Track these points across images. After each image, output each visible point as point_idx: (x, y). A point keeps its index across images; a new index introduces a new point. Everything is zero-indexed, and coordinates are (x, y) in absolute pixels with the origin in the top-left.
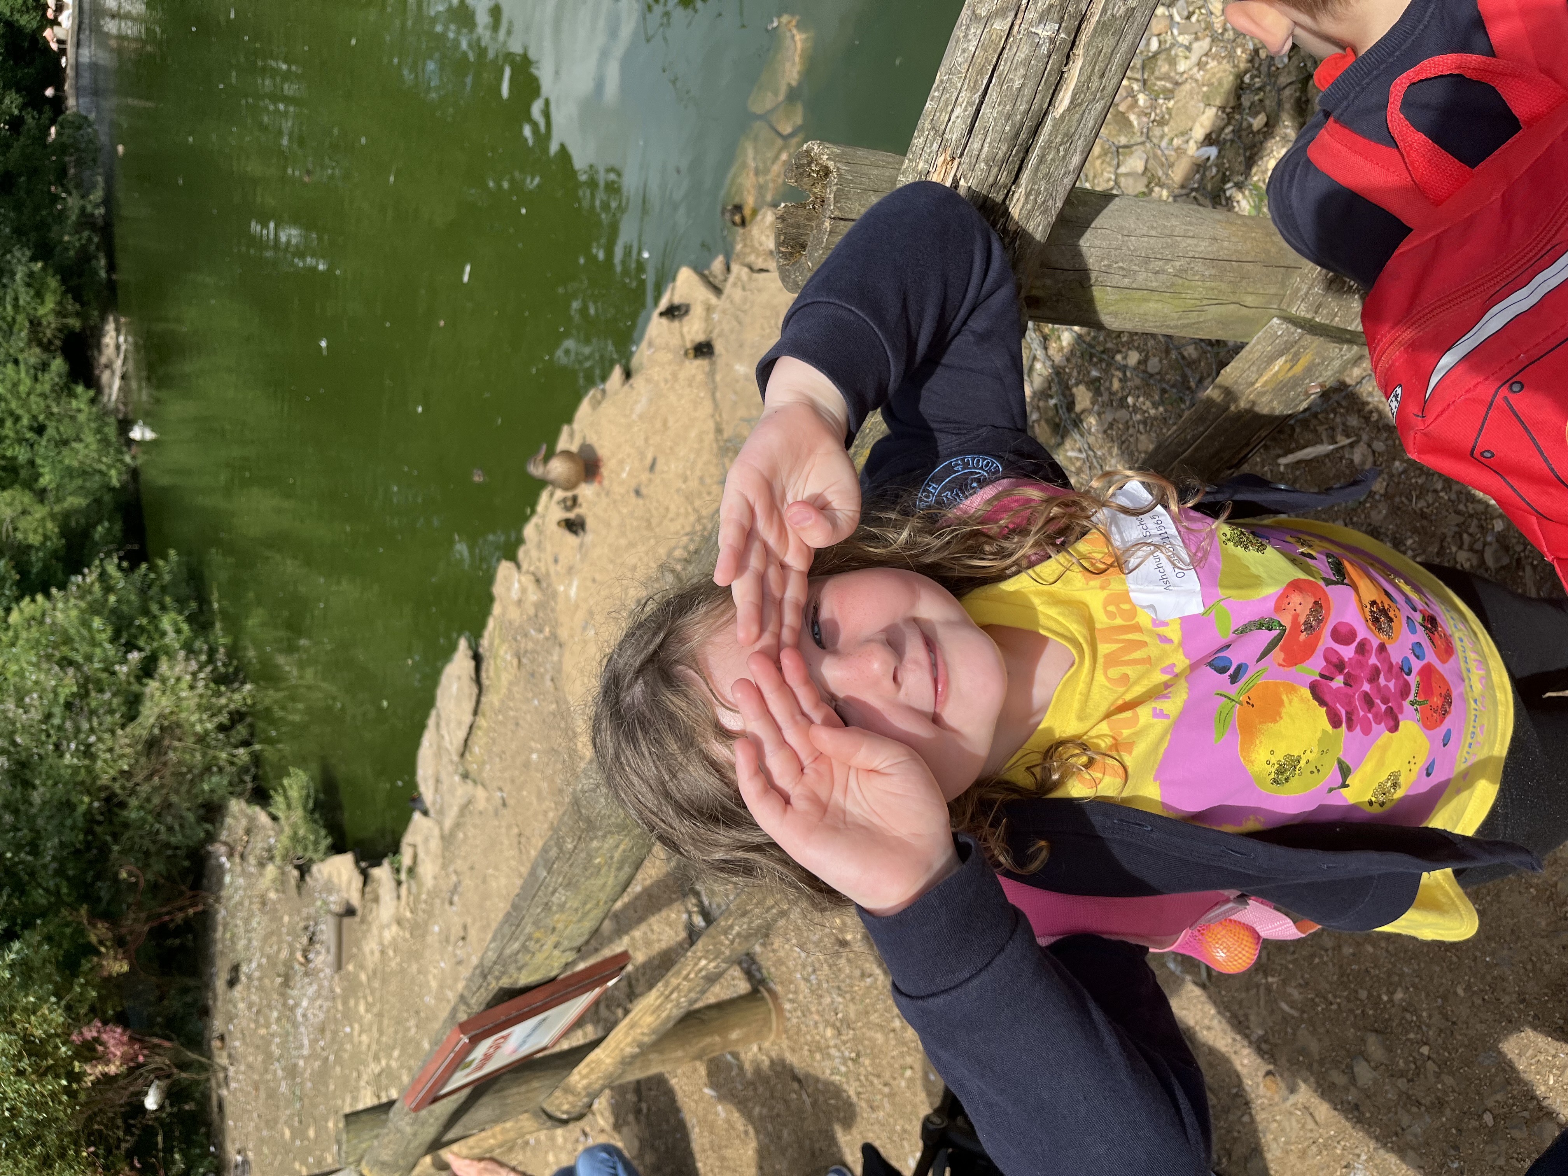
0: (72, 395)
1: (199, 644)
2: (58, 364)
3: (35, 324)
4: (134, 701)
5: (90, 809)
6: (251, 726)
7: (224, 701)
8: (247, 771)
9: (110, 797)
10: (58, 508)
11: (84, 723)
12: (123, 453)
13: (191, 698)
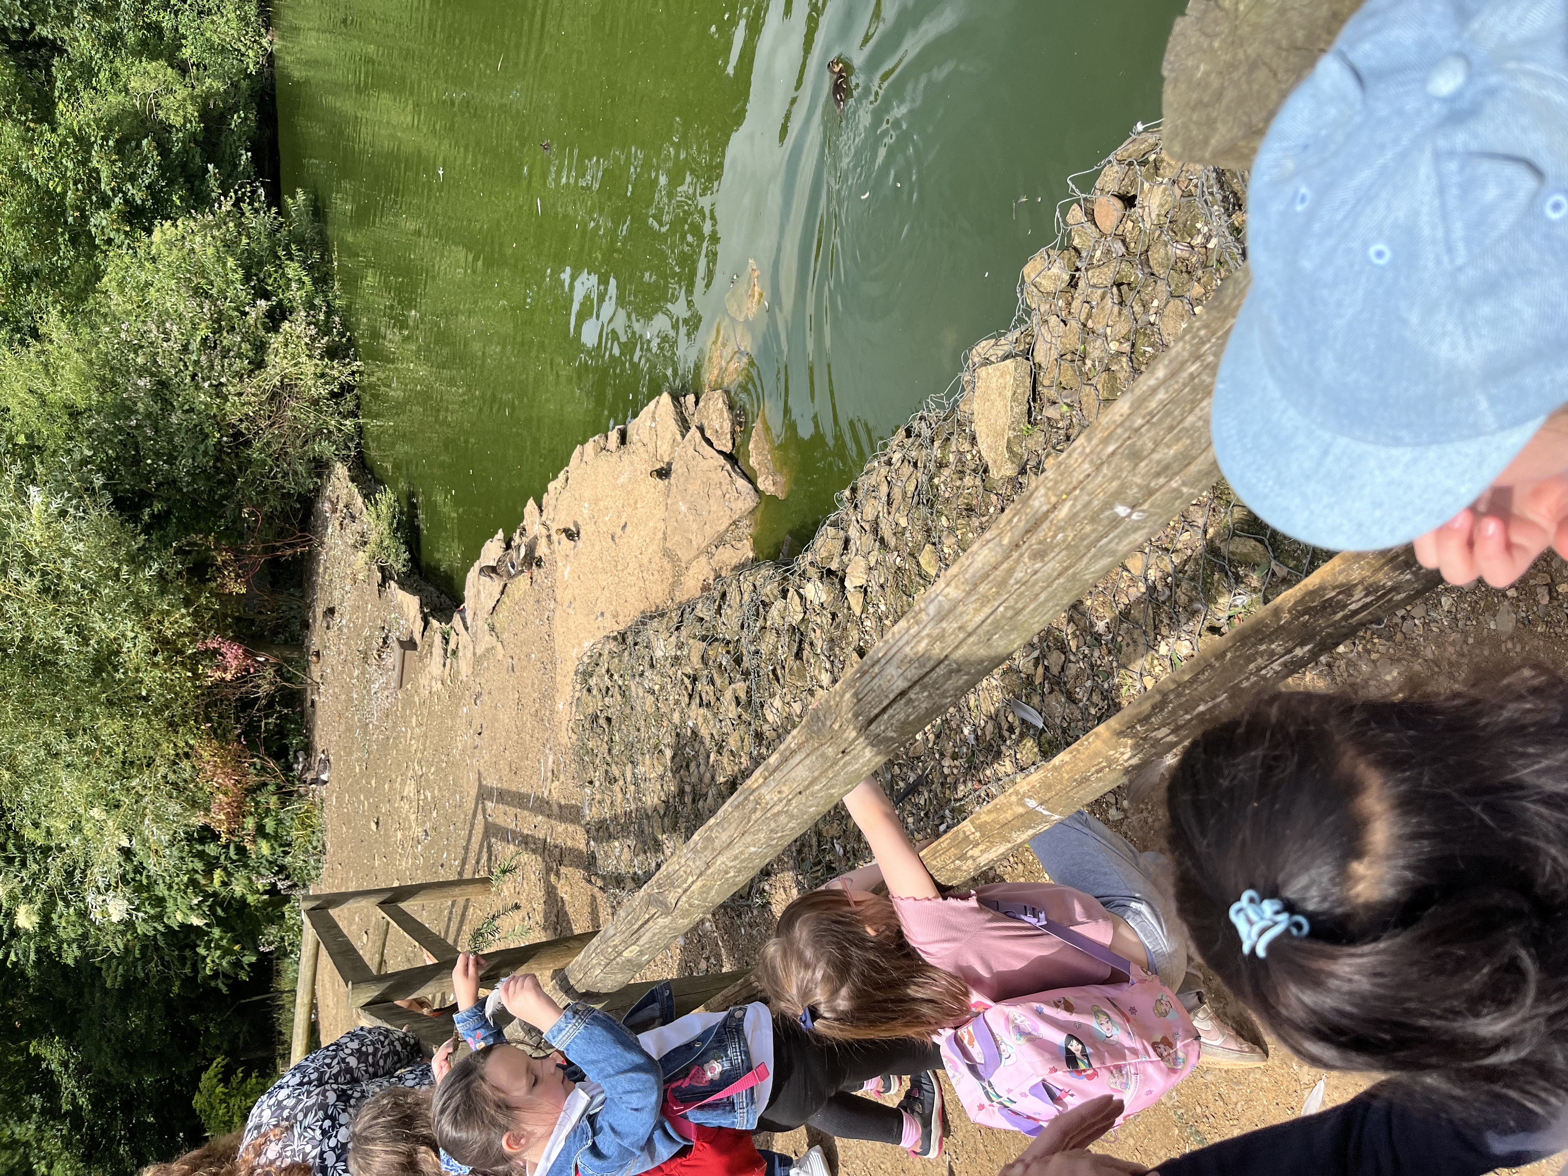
1: (318, 300)
4: (261, 347)
5: (219, 442)
6: (358, 397)
7: (335, 373)
8: (352, 440)
9: (238, 434)
10: (197, 91)
11: (217, 362)
12: (260, 36)
13: (309, 368)
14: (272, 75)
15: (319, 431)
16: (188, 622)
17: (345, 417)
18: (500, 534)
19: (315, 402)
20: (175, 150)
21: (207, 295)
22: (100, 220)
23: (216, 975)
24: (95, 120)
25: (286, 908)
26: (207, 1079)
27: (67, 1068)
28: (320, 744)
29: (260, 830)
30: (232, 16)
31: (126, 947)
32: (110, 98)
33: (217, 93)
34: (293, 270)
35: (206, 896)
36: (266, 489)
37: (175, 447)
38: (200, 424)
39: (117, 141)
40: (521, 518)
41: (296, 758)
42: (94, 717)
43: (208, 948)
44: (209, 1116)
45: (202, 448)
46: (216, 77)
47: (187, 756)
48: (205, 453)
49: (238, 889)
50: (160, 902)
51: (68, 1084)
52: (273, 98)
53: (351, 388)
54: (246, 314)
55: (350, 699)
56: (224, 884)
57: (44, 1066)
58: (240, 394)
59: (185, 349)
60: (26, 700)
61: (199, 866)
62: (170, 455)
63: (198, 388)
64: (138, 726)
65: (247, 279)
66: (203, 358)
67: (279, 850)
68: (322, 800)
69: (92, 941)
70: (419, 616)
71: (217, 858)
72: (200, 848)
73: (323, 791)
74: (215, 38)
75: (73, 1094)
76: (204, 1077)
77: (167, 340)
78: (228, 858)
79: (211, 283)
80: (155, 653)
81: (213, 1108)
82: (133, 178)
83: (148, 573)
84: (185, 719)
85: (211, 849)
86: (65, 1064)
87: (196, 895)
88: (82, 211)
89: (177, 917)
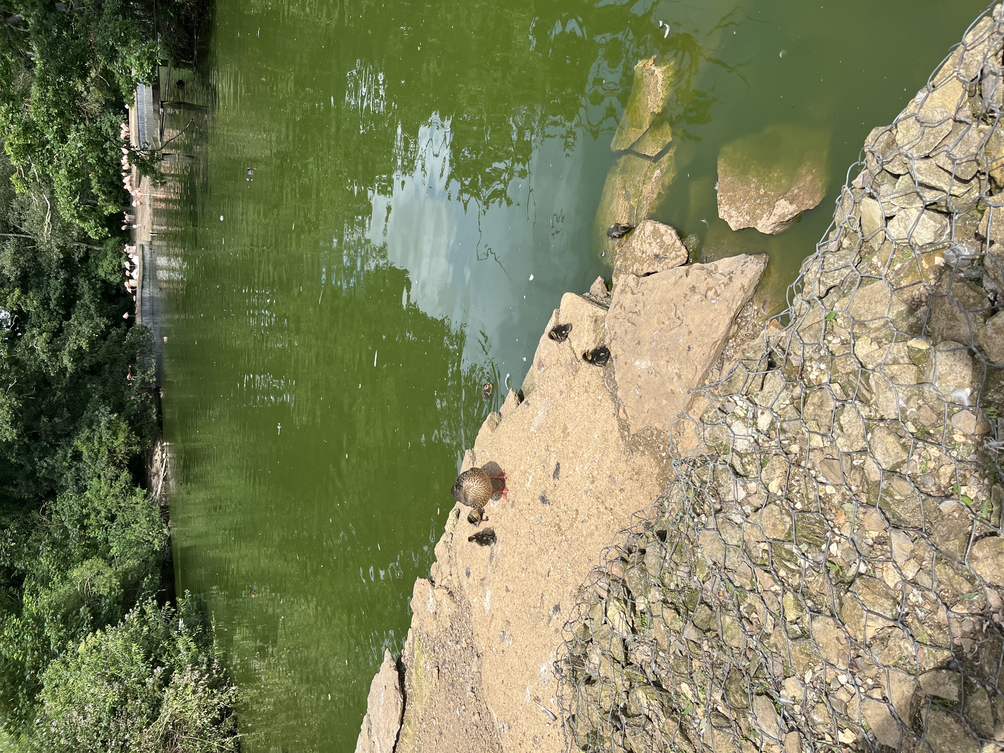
0: (134, 494)
1: (202, 658)
2: (125, 475)
3: (112, 452)
4: (157, 703)
6: (236, 718)
7: (216, 701)
10: (120, 570)
12: (163, 528)
14: (171, 551)
19: (200, 731)
20: (104, 612)
30: (144, 521)
33: (133, 567)
39: (63, 614)
52: (171, 564)
53: (229, 711)
65: (147, 657)
74: (132, 538)
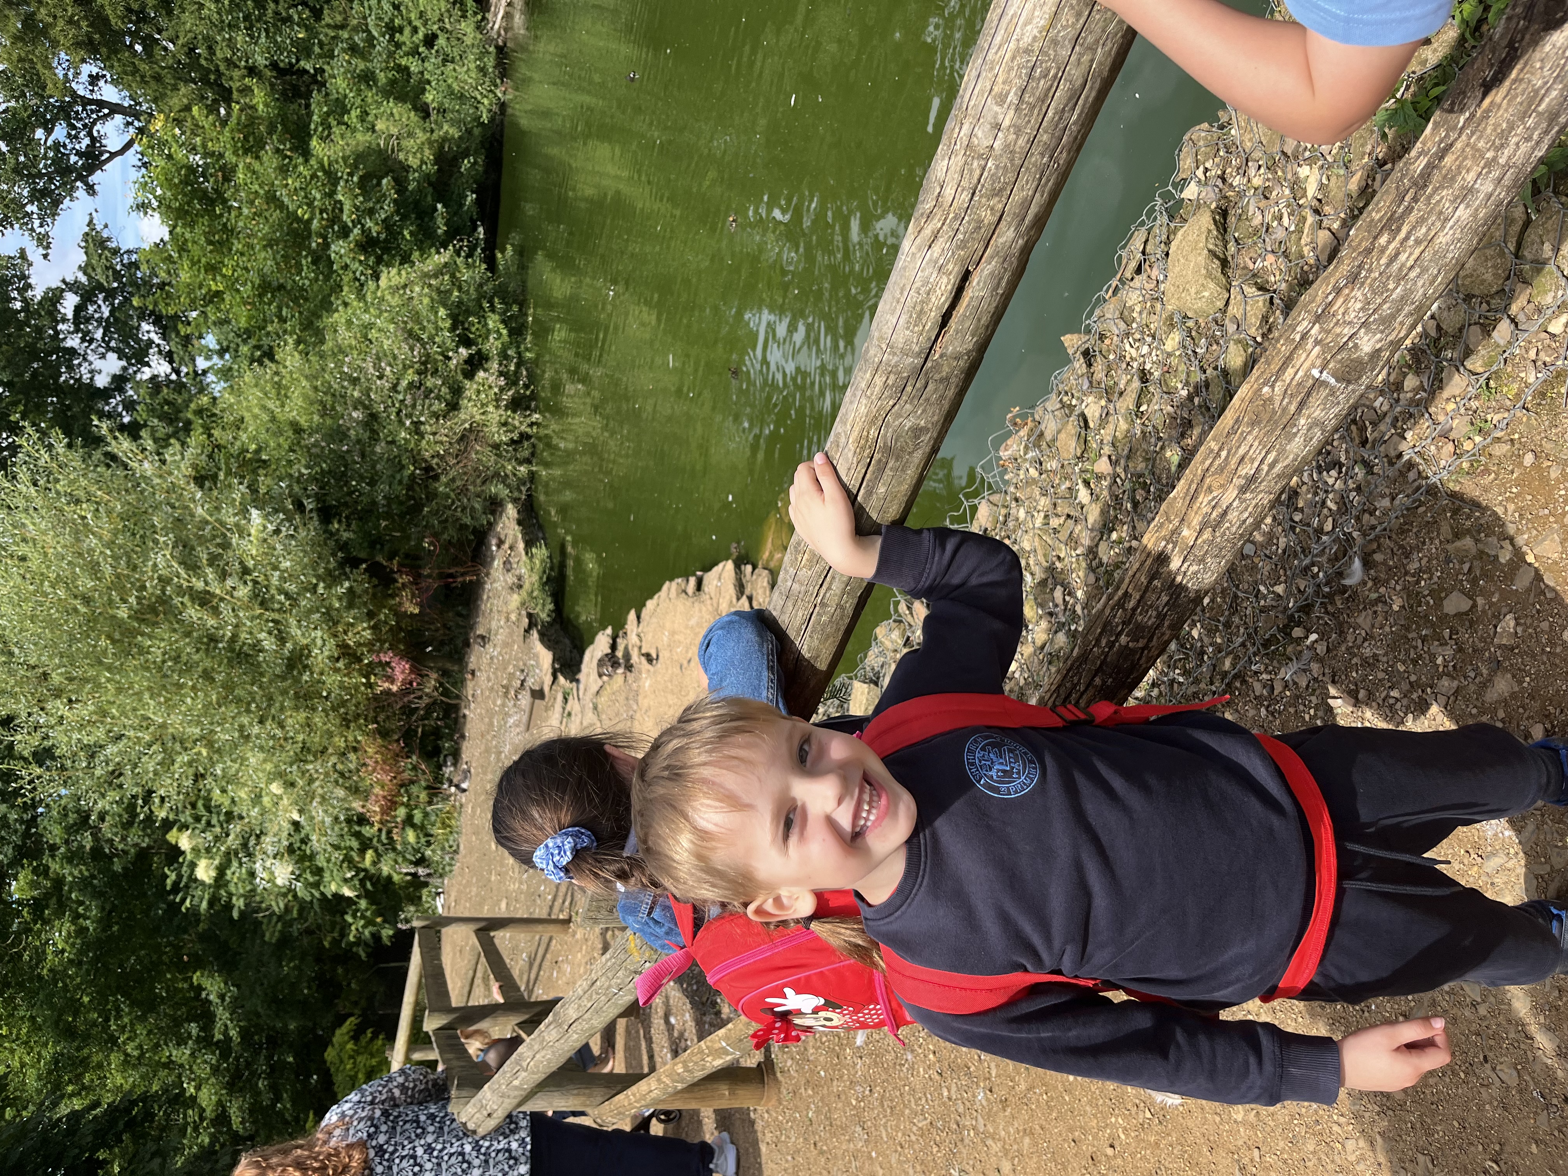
1: (511, 352)
4: (457, 391)
5: (413, 473)
6: (534, 446)
7: (517, 423)
8: (524, 484)
9: (428, 469)
10: (435, 136)
11: (419, 402)
12: (496, 86)
13: (495, 415)
14: (502, 122)
15: (497, 474)
16: (368, 634)
17: (520, 463)
18: (609, 631)
19: (496, 446)
20: (410, 188)
21: (419, 339)
22: (339, 249)
23: (359, 941)
24: (343, 158)
25: (425, 892)
26: (341, 1034)
27: (223, 1000)
28: (465, 756)
29: (409, 821)
30: (472, 66)
31: (286, 906)
32: (359, 136)
33: (453, 137)
34: (493, 321)
35: (359, 870)
36: (446, 521)
37: (376, 473)
38: (399, 456)
39: (361, 178)
40: (625, 623)
41: (445, 762)
42: (282, 709)
43: (354, 916)
44: (337, 1070)
45: (398, 477)
46: (453, 123)
47: (355, 750)
48: (400, 482)
49: (386, 870)
50: (319, 871)
51: (222, 1015)
52: (501, 144)
53: (528, 437)
54: (449, 358)
55: (491, 724)
56: (374, 863)
57: (204, 995)
58: (434, 434)
59: (394, 388)
60: (229, 687)
61: (355, 844)
62: (372, 479)
63: (401, 423)
64: (318, 720)
65: (453, 329)
66: (408, 397)
67: (423, 840)
68: (461, 806)
69: (258, 898)
70: (550, 671)
71: (371, 840)
72: (357, 828)
73: (463, 798)
74: (455, 86)
75: (226, 1026)
76: (338, 1032)
77: (380, 377)
78: (379, 841)
79: (423, 329)
80: (338, 660)
81: (342, 1062)
82: (371, 212)
83: (340, 590)
84: (357, 716)
85: (367, 831)
86: (222, 997)
87: (350, 869)
88: (325, 238)
89: (332, 887)
